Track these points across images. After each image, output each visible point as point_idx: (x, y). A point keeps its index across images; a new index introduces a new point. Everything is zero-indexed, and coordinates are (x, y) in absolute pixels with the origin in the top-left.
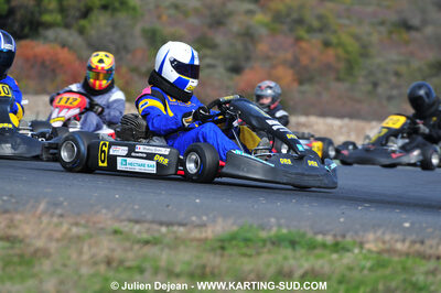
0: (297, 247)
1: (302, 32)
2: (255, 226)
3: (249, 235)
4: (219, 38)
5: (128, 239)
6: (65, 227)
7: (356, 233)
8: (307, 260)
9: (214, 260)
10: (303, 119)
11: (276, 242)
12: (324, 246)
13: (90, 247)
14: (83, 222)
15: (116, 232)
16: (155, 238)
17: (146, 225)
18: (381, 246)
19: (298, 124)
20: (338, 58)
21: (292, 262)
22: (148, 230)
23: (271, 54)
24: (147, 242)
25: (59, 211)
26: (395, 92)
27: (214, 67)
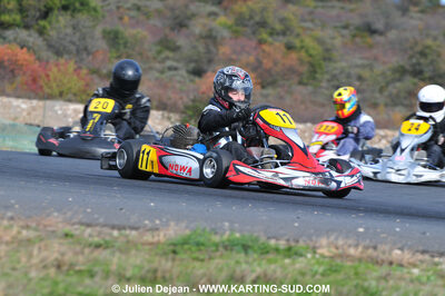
0: (250, 251)
1: (265, 36)
2: (208, 229)
3: (202, 240)
4: (181, 41)
5: (80, 244)
6: (15, 230)
7: (310, 237)
8: (259, 265)
9: (166, 264)
11: (229, 246)
12: (277, 250)
13: (40, 248)
14: (34, 225)
15: (67, 235)
16: (106, 242)
17: (98, 229)
18: (334, 251)
20: (301, 61)
21: (244, 266)
22: (99, 234)
23: (234, 57)
24: (98, 246)
25: (9, 214)
27: (176, 69)
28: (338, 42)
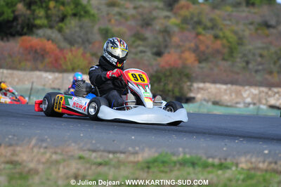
0: (196, 167)
1: (200, 30)
2: (169, 153)
3: (165, 159)
4: (148, 34)
5: (88, 162)
6: (48, 155)
7: (234, 157)
8: (202, 175)
9: (143, 175)
10: (201, 85)
11: (183, 163)
12: (213, 165)
13: (64, 167)
14: (59, 151)
15: (80, 158)
16: (105, 162)
17: (100, 153)
18: (249, 165)
19: (199, 88)
20: (223, 46)
21: (193, 176)
22: (101, 156)
23: (181, 43)
24: (100, 164)
25: (44, 145)
26: (260, 67)
27: (144, 52)
28: (247, 33)
